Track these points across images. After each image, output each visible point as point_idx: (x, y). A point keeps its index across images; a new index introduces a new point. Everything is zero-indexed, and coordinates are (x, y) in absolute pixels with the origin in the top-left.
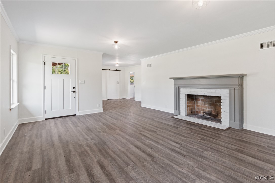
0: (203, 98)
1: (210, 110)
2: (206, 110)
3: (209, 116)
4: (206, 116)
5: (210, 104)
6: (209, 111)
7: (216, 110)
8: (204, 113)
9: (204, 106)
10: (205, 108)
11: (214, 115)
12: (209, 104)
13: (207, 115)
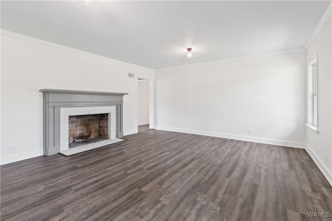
0: (75, 119)
1: (82, 131)
2: (77, 133)
3: (80, 140)
4: (78, 141)
5: (83, 125)
6: (80, 134)
7: (88, 130)
8: (74, 138)
9: (75, 129)
10: (76, 131)
11: (86, 136)
12: (81, 125)
13: (78, 139)
